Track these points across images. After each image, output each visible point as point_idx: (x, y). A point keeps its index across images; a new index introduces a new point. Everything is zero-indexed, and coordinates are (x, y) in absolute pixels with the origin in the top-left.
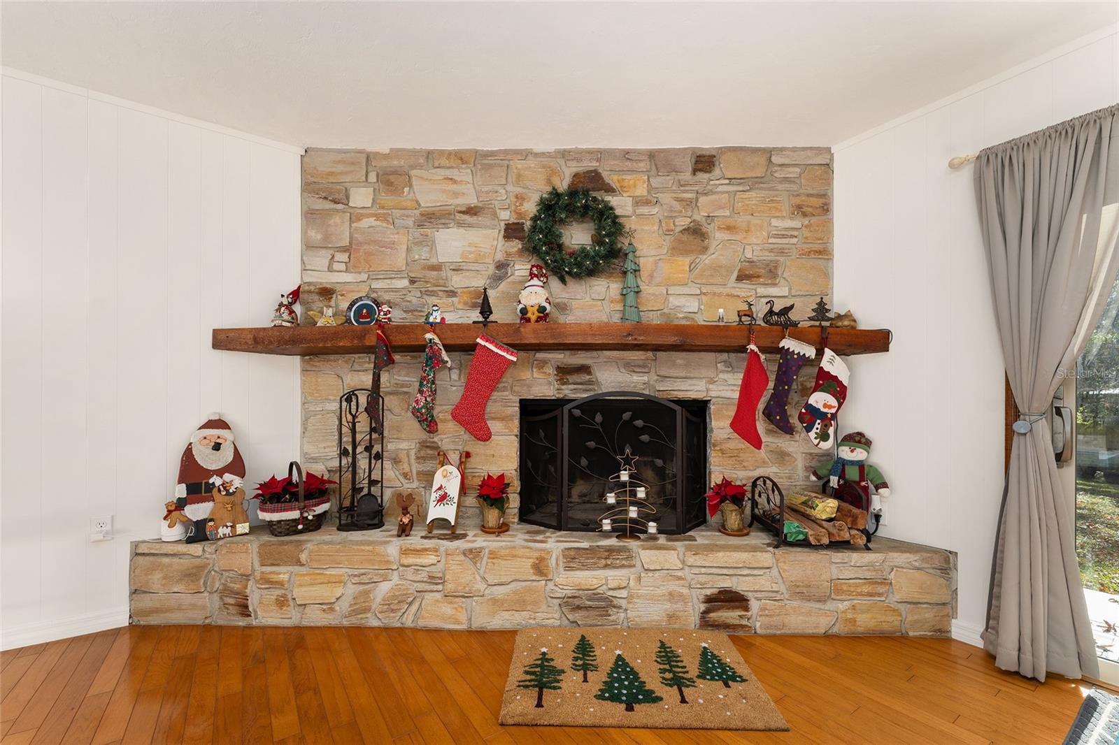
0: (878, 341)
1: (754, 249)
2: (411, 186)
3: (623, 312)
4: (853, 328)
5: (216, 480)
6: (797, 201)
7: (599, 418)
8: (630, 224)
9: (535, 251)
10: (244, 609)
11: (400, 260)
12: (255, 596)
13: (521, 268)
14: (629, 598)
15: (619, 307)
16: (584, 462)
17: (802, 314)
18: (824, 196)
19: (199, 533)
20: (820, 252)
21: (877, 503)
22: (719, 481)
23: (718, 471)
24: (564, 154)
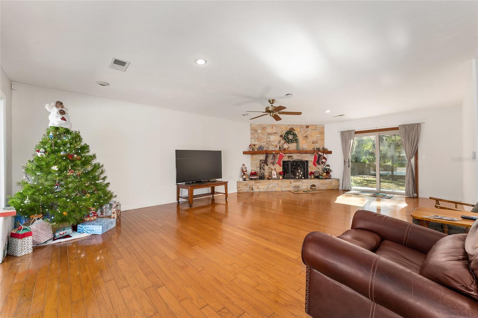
0: (330, 152)
1: (314, 139)
2: (266, 129)
3: (297, 148)
4: (327, 151)
5: (245, 173)
6: (320, 132)
7: (295, 163)
8: (298, 135)
9: (285, 139)
10: (252, 189)
11: (265, 140)
12: (254, 187)
13: (283, 142)
14: (302, 186)
15: (296, 147)
16: (293, 169)
17: (321, 149)
18: (323, 132)
19: (245, 180)
20: (323, 140)
21: (331, 174)
22: (310, 172)
23: (310, 170)
24: (288, 125)
